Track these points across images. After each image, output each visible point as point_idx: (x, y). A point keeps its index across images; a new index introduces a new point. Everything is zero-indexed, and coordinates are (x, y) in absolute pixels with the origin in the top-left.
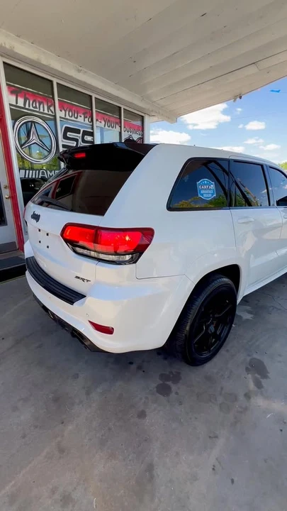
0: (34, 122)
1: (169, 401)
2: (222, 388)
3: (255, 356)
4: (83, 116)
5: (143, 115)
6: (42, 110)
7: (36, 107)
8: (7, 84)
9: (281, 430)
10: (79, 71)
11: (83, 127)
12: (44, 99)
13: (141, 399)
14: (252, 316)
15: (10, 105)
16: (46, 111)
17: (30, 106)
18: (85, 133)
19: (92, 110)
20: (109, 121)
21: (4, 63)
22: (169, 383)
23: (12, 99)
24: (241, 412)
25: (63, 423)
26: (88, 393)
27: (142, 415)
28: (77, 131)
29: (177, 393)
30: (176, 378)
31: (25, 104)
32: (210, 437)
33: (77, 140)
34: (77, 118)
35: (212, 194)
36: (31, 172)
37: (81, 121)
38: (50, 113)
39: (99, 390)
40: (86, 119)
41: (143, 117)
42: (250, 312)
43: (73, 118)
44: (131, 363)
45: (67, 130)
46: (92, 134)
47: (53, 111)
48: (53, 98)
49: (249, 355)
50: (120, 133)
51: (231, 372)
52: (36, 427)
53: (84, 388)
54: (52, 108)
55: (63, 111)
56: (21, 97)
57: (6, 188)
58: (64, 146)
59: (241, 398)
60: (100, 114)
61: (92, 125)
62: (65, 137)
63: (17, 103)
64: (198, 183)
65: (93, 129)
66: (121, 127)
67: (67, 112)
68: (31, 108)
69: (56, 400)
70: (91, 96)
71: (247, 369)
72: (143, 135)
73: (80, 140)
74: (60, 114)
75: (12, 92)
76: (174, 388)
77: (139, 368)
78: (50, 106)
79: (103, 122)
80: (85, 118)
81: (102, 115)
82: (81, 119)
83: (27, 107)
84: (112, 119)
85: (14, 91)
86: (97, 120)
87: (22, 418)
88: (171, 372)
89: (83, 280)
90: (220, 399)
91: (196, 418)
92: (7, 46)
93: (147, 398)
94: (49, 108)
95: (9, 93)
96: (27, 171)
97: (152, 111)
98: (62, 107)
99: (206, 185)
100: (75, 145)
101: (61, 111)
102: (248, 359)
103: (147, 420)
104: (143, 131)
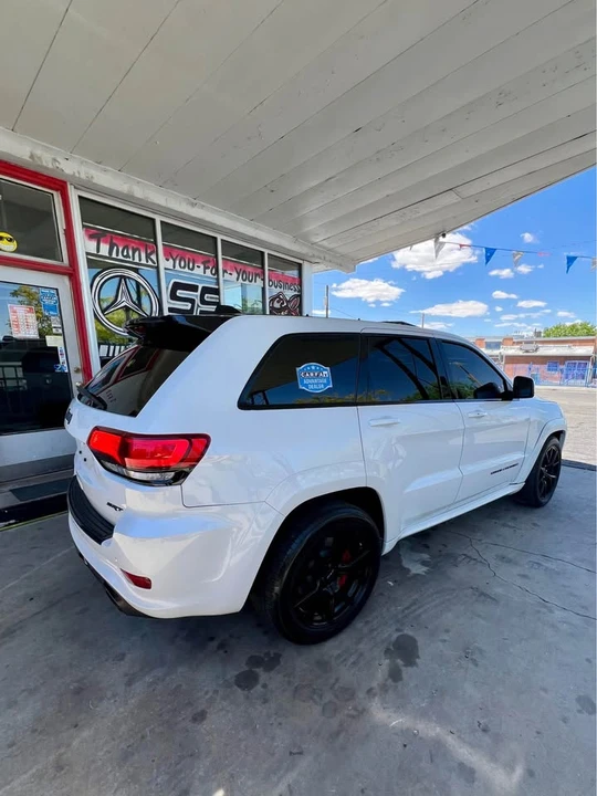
0: (125, 278)
1: (247, 698)
2: (337, 680)
3: (408, 632)
4: (202, 267)
5: (301, 262)
6: (137, 260)
7: (128, 256)
8: (83, 226)
9: (405, 746)
10: (193, 205)
11: (201, 282)
12: (141, 244)
13: (206, 693)
14: (425, 569)
15: (87, 254)
16: (144, 261)
17: (118, 254)
18: (206, 290)
19: (216, 256)
20: (244, 272)
21: (80, 197)
22: (259, 671)
23: (92, 246)
24: (353, 717)
25: (76, 726)
26: (129, 684)
27: (200, 717)
28: (194, 288)
29: (265, 686)
30: (272, 663)
31: (110, 252)
32: (291, 753)
33: (192, 301)
34: (192, 269)
35: (325, 385)
36: (118, 348)
37: (200, 275)
38: (150, 263)
39: (148, 679)
40: (208, 271)
41: (300, 265)
42: (424, 563)
43: (186, 270)
44: (212, 639)
45: (177, 286)
46: (217, 292)
47: (155, 260)
48: (155, 243)
49: (398, 630)
50: (263, 289)
51: (361, 654)
52: (34, 731)
53: (126, 675)
54: (153, 257)
55: (171, 260)
56: (106, 242)
57: (77, 371)
58: (170, 310)
59: (361, 695)
60: (230, 263)
61: (218, 279)
62: (173, 296)
63: (98, 250)
64: (298, 369)
65: (218, 284)
66: (263, 280)
67: (177, 262)
68: (120, 257)
69: (78, 691)
70: (215, 238)
71: (387, 651)
72: (300, 291)
73: (198, 301)
74: (164, 264)
75: (91, 237)
76: (263, 676)
77: (222, 646)
78: (151, 254)
79: (235, 275)
80: (205, 268)
81: (232, 264)
82: (199, 271)
83: (114, 255)
84: (249, 269)
85: (94, 236)
86: (225, 271)
87: (19, 717)
88: (267, 654)
89: (115, 508)
90: (328, 697)
91: (280, 724)
92: (83, 176)
93: (216, 692)
94: (148, 257)
95: (86, 238)
96: (112, 347)
97: (313, 256)
98: (169, 254)
99: (314, 372)
100: (189, 308)
101: (167, 260)
102: (395, 635)
103: (205, 726)
104: (300, 284)
